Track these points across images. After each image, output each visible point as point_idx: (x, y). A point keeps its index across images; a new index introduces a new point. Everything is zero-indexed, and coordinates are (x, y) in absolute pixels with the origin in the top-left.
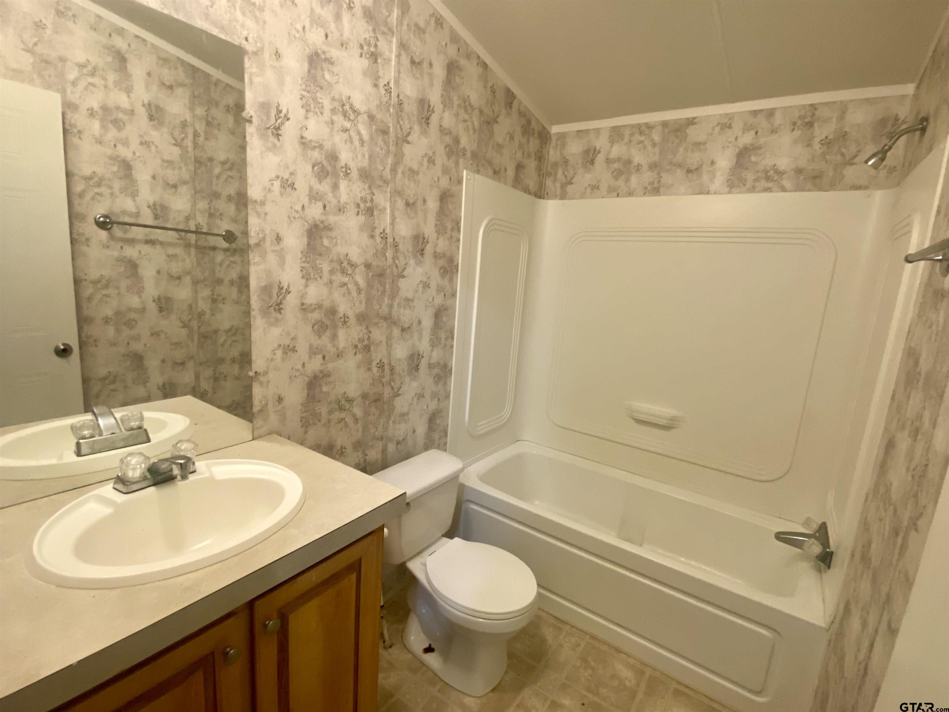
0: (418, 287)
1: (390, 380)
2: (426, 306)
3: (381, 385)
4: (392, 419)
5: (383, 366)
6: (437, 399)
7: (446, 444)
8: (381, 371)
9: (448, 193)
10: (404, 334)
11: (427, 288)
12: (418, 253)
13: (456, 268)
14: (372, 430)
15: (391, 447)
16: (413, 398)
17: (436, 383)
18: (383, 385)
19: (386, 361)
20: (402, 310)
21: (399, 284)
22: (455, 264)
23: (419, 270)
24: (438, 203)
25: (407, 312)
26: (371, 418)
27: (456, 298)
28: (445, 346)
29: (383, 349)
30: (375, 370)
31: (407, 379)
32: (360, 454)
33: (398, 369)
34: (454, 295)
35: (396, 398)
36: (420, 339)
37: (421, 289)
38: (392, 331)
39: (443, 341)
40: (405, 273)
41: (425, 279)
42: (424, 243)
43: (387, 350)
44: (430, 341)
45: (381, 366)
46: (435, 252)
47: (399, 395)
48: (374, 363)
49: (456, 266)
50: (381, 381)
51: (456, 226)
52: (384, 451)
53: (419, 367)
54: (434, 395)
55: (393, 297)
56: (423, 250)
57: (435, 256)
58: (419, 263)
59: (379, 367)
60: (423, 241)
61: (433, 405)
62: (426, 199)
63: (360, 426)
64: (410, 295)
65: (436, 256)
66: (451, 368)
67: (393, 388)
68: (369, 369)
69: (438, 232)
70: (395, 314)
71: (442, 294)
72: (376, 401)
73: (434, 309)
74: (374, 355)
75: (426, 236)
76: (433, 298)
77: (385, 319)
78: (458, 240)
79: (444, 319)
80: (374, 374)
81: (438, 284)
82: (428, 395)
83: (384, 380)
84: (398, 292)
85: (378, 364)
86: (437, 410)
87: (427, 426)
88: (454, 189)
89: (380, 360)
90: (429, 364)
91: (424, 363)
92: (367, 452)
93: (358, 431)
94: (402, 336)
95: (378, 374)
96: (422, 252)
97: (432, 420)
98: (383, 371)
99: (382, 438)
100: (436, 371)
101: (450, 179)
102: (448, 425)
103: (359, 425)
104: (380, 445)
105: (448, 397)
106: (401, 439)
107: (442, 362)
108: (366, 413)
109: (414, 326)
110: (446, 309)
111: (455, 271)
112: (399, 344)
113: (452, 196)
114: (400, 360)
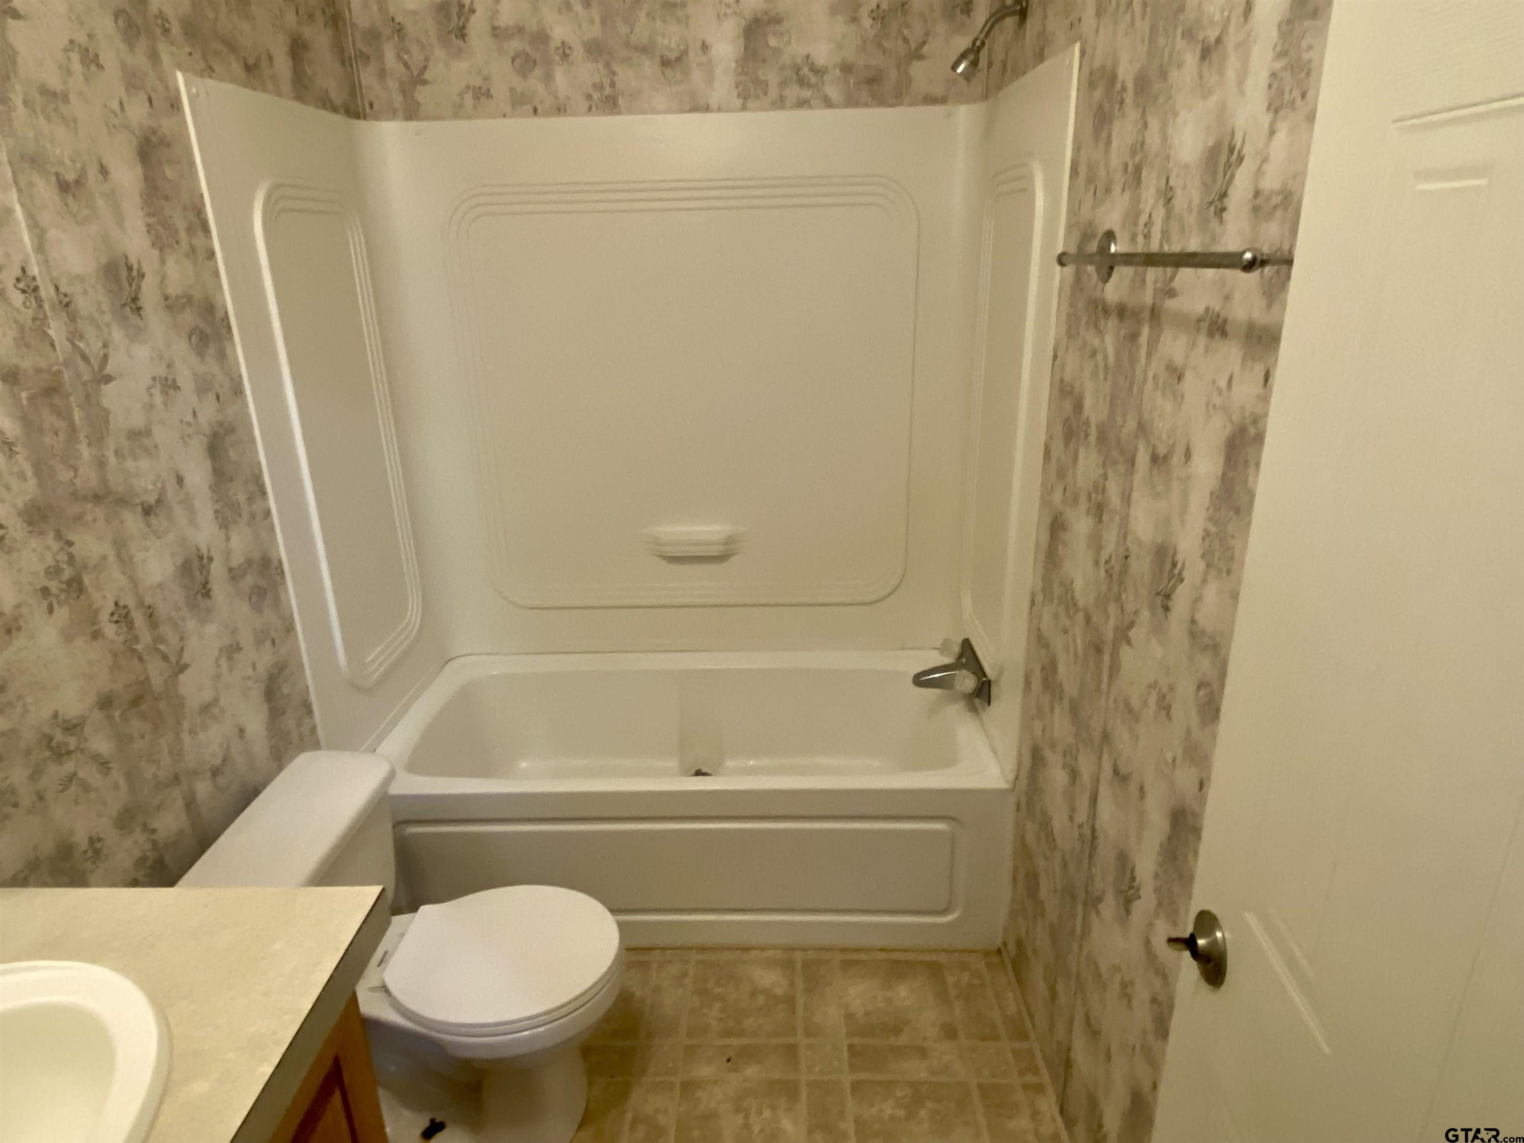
0: (151, 395)
1: (154, 640)
2: (182, 438)
3: (136, 661)
4: (186, 725)
5: (128, 612)
6: (268, 643)
7: (314, 729)
8: (125, 629)
9: (154, 139)
10: (153, 520)
11: (171, 392)
12: (128, 310)
13: (225, 323)
14: (149, 772)
15: (203, 788)
16: (217, 660)
17: (258, 609)
18: (141, 659)
19: (130, 601)
20: (130, 464)
21: (105, 402)
22: (220, 314)
23: (142, 352)
24: (139, 170)
25: (144, 464)
26: (138, 745)
27: (245, 396)
28: (253, 516)
29: (116, 576)
30: (110, 630)
31: (191, 624)
32: (139, 836)
33: (163, 610)
34: (238, 391)
35: (181, 677)
36: (193, 522)
37: (158, 399)
38: (122, 522)
39: (245, 508)
40: (109, 370)
41: (161, 371)
42: (133, 279)
43: (124, 573)
44: (217, 518)
45: (122, 616)
46: (166, 298)
47: (186, 667)
48: (104, 616)
49: (223, 320)
50: (134, 651)
51: (195, 220)
52: (190, 804)
53: (208, 586)
54: (262, 637)
55: (98, 438)
56: (135, 299)
57: (169, 308)
58: (136, 335)
59: (117, 622)
60: (130, 275)
61: (265, 659)
62: (105, 163)
63: (117, 774)
64: (138, 421)
65: (171, 305)
66: (280, 561)
67: (165, 658)
68: (96, 635)
69: (159, 244)
70: (116, 481)
71: (211, 396)
72: (136, 701)
73: (203, 437)
74: (96, 597)
75: (133, 260)
76: (194, 412)
77: (97, 498)
78: (211, 254)
79: (232, 454)
80: (112, 641)
81: (195, 375)
82: (247, 640)
83: (139, 647)
84: (107, 421)
85: (112, 614)
86: (276, 665)
87: (264, 709)
88: (167, 125)
89: (116, 604)
90: (230, 570)
91: (217, 571)
92: (155, 824)
93: (116, 787)
94: (149, 526)
95: (121, 638)
96: (135, 305)
97: (270, 693)
98: (131, 626)
99: (176, 779)
100: (250, 580)
101: (150, 101)
102: (307, 687)
103: (114, 772)
104: (177, 797)
105: (290, 629)
106: (218, 761)
107: (256, 556)
108: (123, 740)
109: (170, 493)
110: (231, 430)
111: (224, 331)
112: (147, 549)
113: (165, 143)
114: (160, 586)
